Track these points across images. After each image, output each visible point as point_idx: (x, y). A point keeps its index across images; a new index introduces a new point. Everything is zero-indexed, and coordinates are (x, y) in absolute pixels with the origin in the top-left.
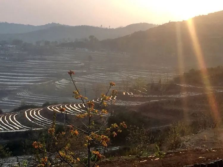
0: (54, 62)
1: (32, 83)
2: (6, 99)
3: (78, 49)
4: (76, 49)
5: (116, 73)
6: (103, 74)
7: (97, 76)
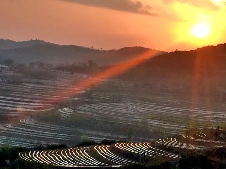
0: (52, 87)
1: (33, 109)
2: (10, 126)
3: (76, 74)
4: (74, 74)
5: (121, 104)
6: (107, 105)
7: (101, 106)
